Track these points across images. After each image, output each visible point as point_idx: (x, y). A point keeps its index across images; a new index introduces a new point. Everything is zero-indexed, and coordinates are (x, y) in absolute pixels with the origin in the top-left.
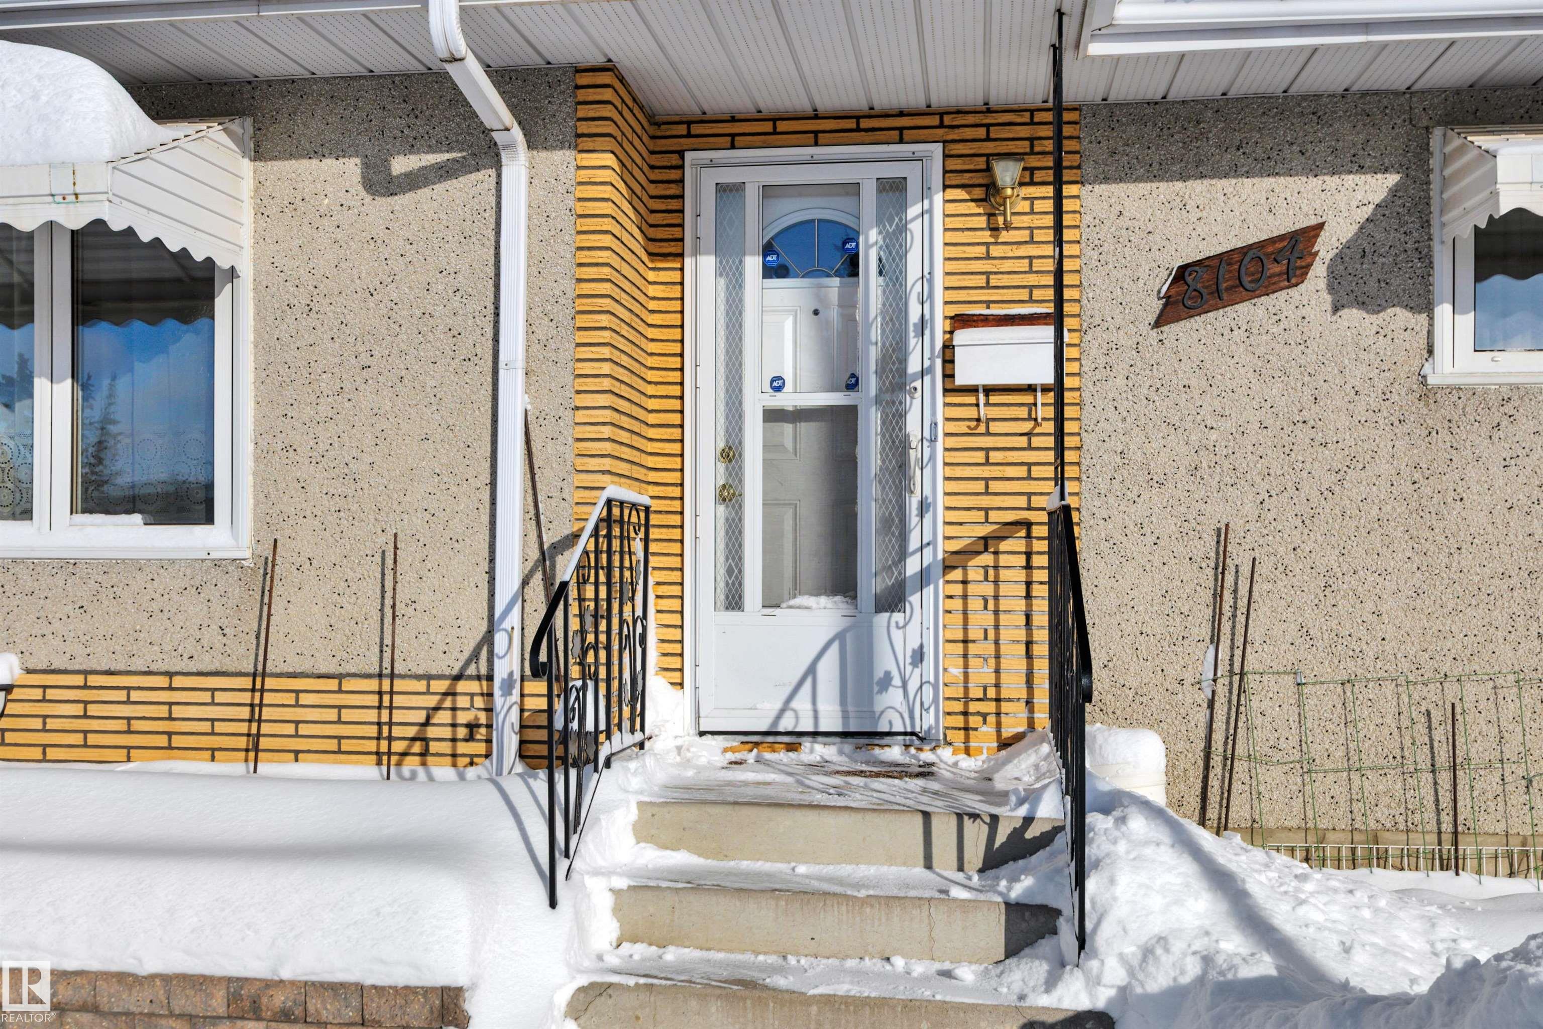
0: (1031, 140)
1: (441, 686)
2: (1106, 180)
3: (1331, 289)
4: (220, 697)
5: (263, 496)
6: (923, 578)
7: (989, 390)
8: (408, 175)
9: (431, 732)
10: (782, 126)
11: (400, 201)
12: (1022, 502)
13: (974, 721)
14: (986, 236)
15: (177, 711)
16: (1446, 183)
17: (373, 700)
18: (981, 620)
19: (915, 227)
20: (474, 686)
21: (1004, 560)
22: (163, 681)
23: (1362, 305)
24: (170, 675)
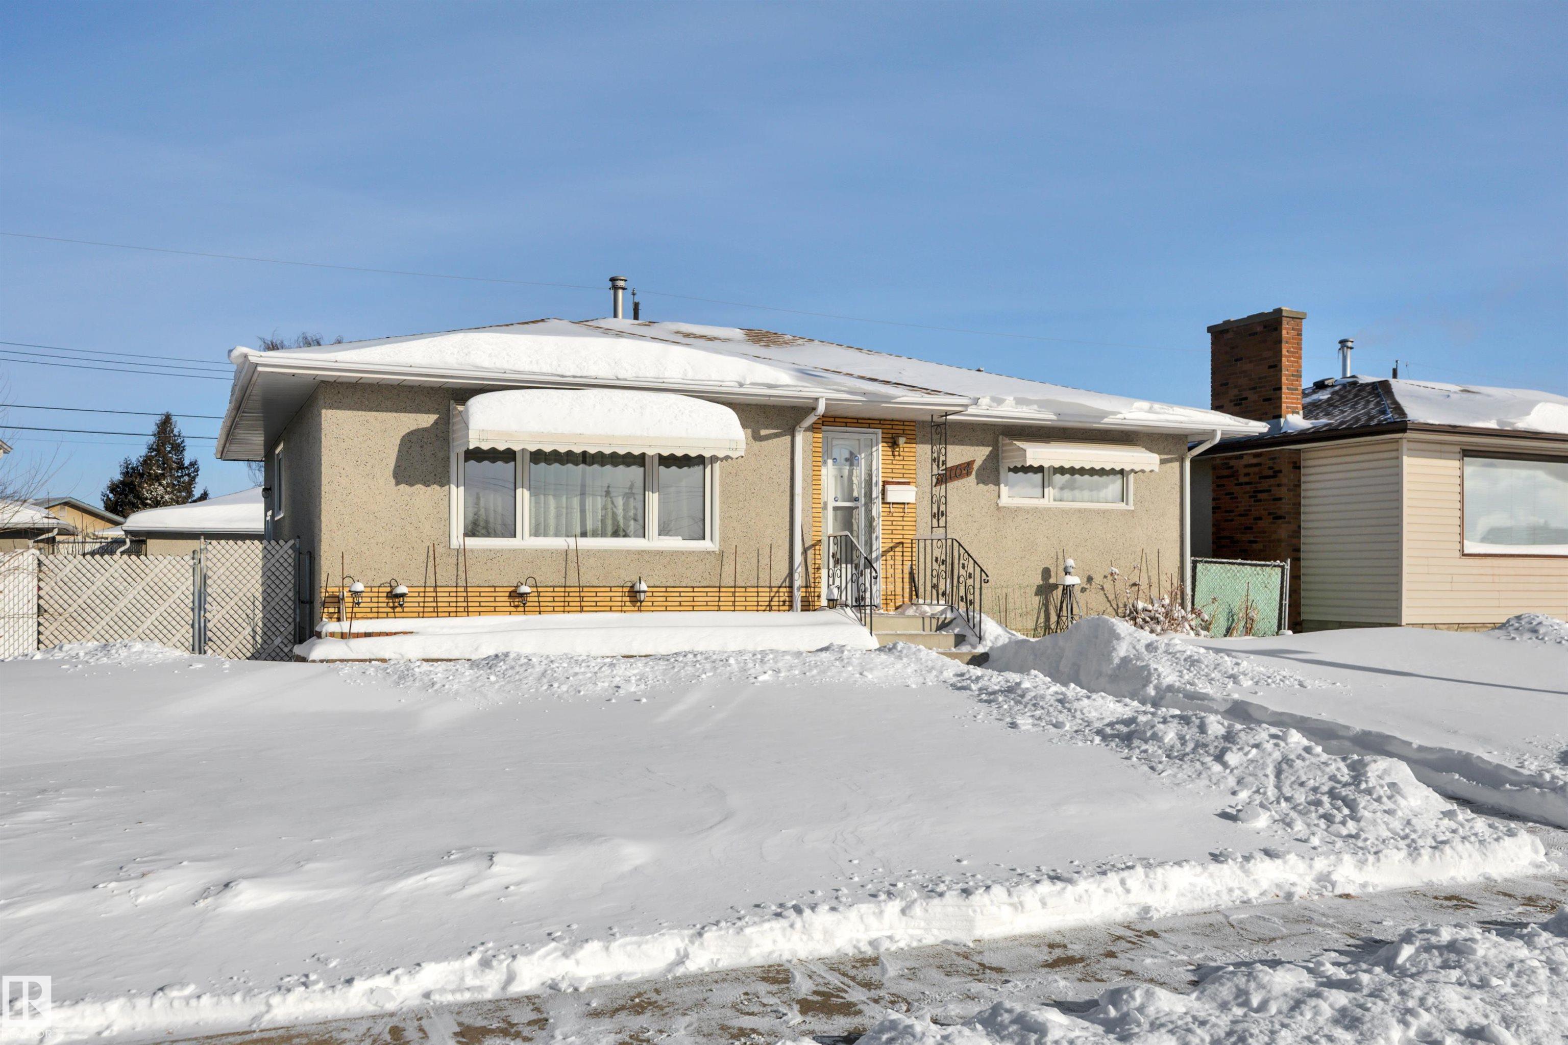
0: (904, 430)
1: (775, 590)
2: (922, 443)
3: (977, 478)
4: (709, 594)
5: (722, 532)
6: (877, 559)
7: (893, 503)
8: (766, 436)
9: (772, 603)
10: (837, 420)
11: (764, 443)
12: (901, 536)
13: (889, 601)
14: (892, 458)
15: (696, 599)
16: (1003, 452)
17: (756, 594)
18: (891, 571)
19: (875, 454)
20: (785, 590)
21: (897, 554)
22: (691, 590)
23: (983, 483)
24: (693, 587)
